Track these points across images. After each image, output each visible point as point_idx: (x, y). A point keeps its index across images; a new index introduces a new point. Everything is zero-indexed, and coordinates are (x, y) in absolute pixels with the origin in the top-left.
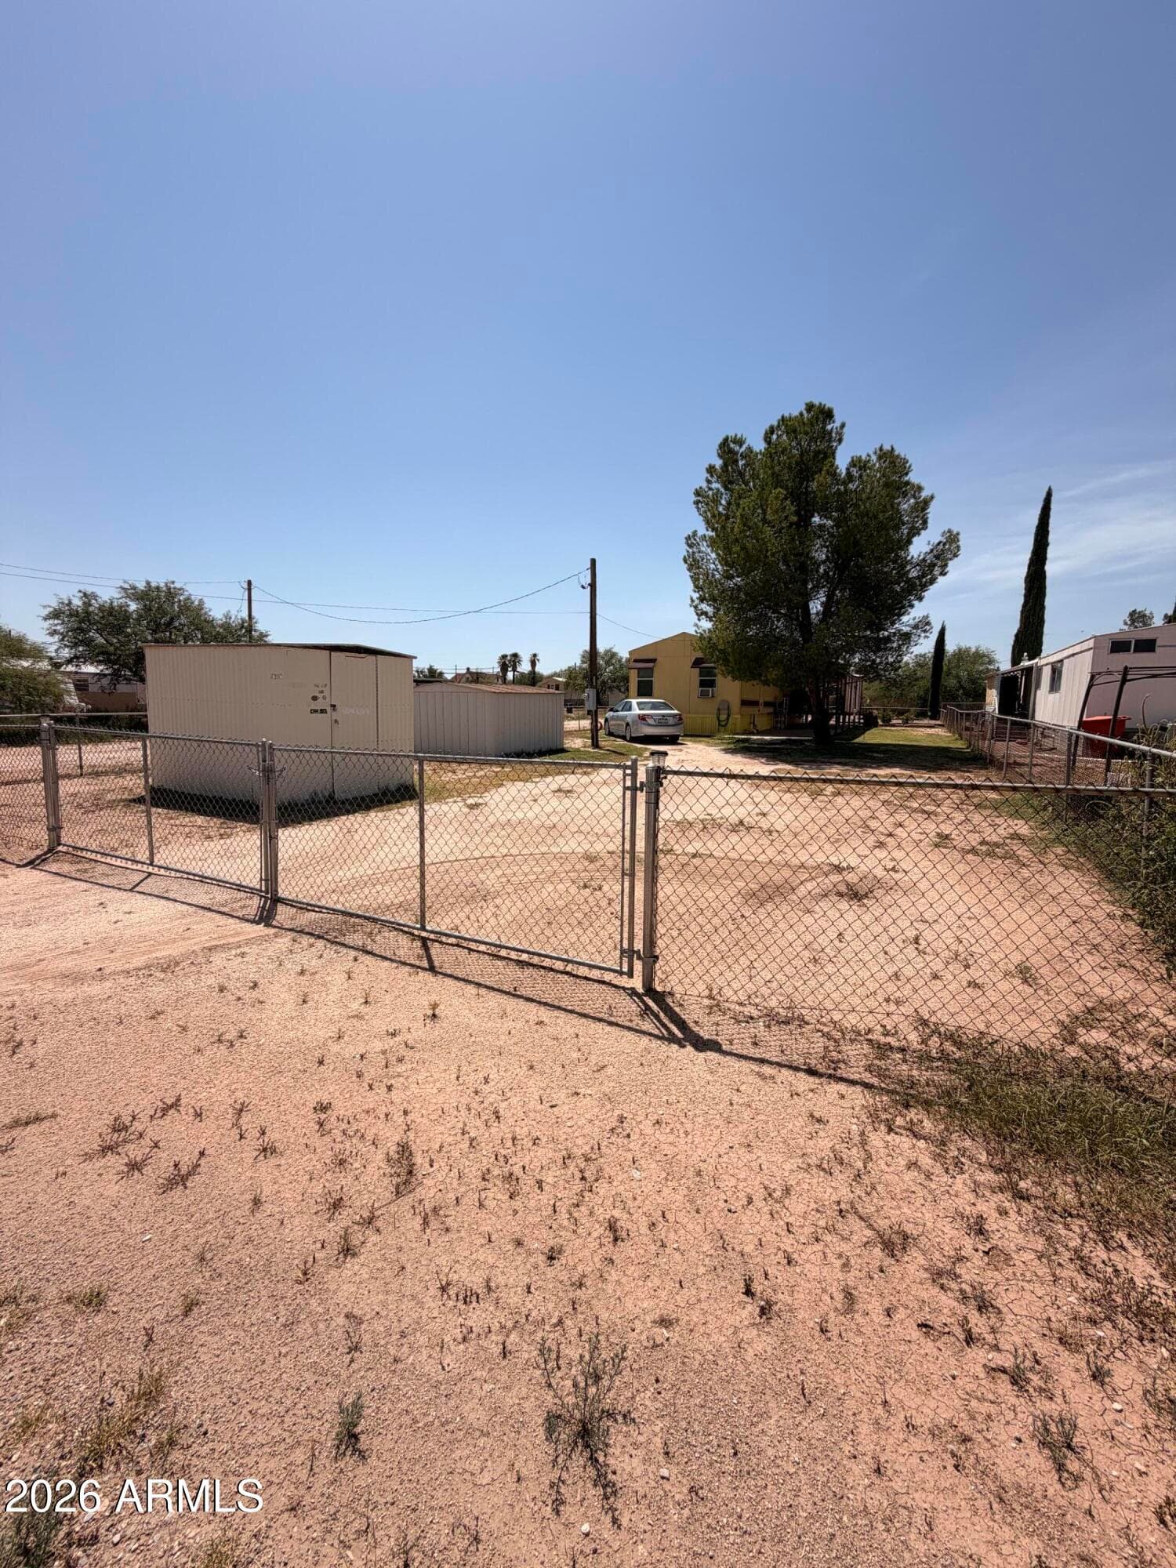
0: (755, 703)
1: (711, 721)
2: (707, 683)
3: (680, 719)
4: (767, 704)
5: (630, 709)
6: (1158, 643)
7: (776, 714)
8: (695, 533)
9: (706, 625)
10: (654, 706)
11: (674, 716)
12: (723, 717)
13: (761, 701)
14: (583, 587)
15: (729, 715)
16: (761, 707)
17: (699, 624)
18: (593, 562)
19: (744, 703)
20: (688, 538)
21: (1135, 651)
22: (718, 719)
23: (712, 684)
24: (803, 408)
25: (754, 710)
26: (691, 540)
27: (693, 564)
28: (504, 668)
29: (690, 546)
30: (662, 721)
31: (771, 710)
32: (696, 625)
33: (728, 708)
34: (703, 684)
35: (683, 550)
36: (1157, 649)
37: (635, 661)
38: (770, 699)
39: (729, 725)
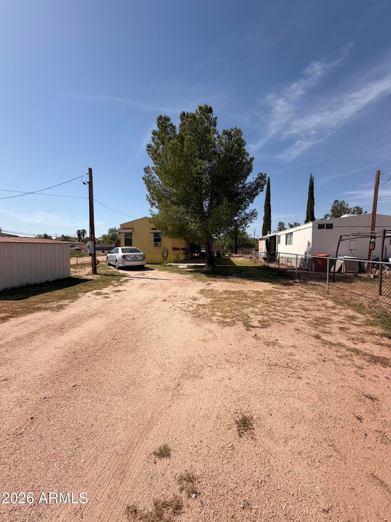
0: (178, 249)
1: (159, 258)
2: (157, 240)
3: (144, 257)
4: (183, 249)
5: (118, 253)
6: (334, 226)
7: (186, 253)
8: (148, 166)
9: (156, 211)
10: (131, 251)
11: (141, 256)
12: (165, 255)
13: (181, 248)
14: (84, 183)
15: (167, 255)
16: (181, 251)
17: (152, 209)
18: (90, 170)
19: (174, 249)
20: (145, 169)
21: (326, 228)
22: (163, 256)
23: (159, 240)
24: (197, 108)
25: (177, 252)
26: (146, 170)
27: (148, 182)
28: (79, 235)
29: (146, 172)
30: (135, 259)
31: (184, 252)
32: (150, 210)
33: (167, 251)
34: (155, 240)
35: (143, 174)
36: (333, 228)
37: (123, 229)
38: (184, 247)
39: (168, 258)
